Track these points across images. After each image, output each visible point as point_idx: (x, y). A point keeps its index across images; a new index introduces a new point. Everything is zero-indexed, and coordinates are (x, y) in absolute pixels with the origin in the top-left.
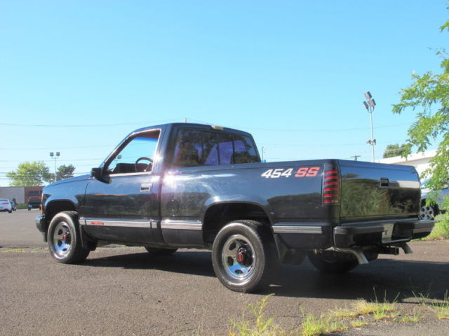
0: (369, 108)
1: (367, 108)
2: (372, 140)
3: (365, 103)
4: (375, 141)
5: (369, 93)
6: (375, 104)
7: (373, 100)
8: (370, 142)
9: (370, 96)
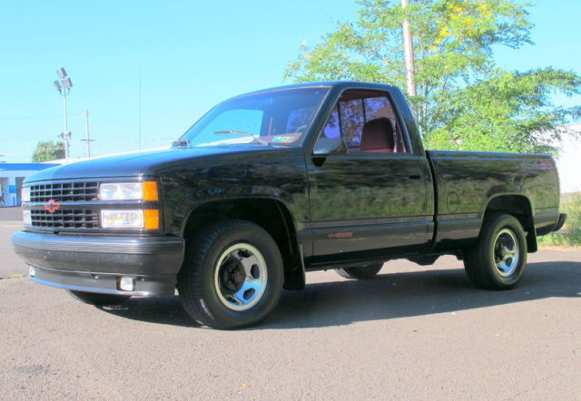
0: (62, 89)
1: (60, 90)
2: (66, 133)
3: (56, 83)
4: (70, 134)
5: (63, 70)
6: (71, 85)
7: (69, 79)
8: (62, 135)
9: (65, 74)
